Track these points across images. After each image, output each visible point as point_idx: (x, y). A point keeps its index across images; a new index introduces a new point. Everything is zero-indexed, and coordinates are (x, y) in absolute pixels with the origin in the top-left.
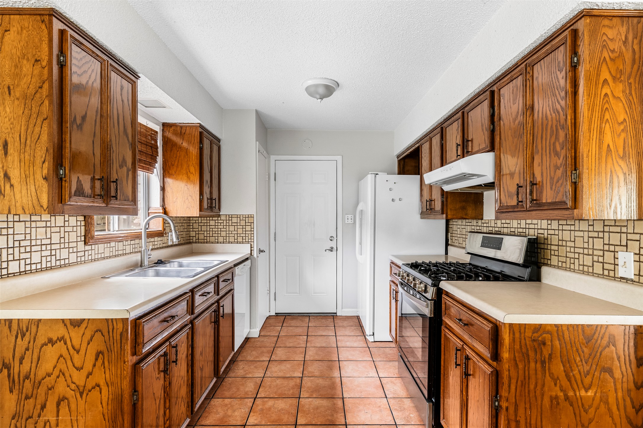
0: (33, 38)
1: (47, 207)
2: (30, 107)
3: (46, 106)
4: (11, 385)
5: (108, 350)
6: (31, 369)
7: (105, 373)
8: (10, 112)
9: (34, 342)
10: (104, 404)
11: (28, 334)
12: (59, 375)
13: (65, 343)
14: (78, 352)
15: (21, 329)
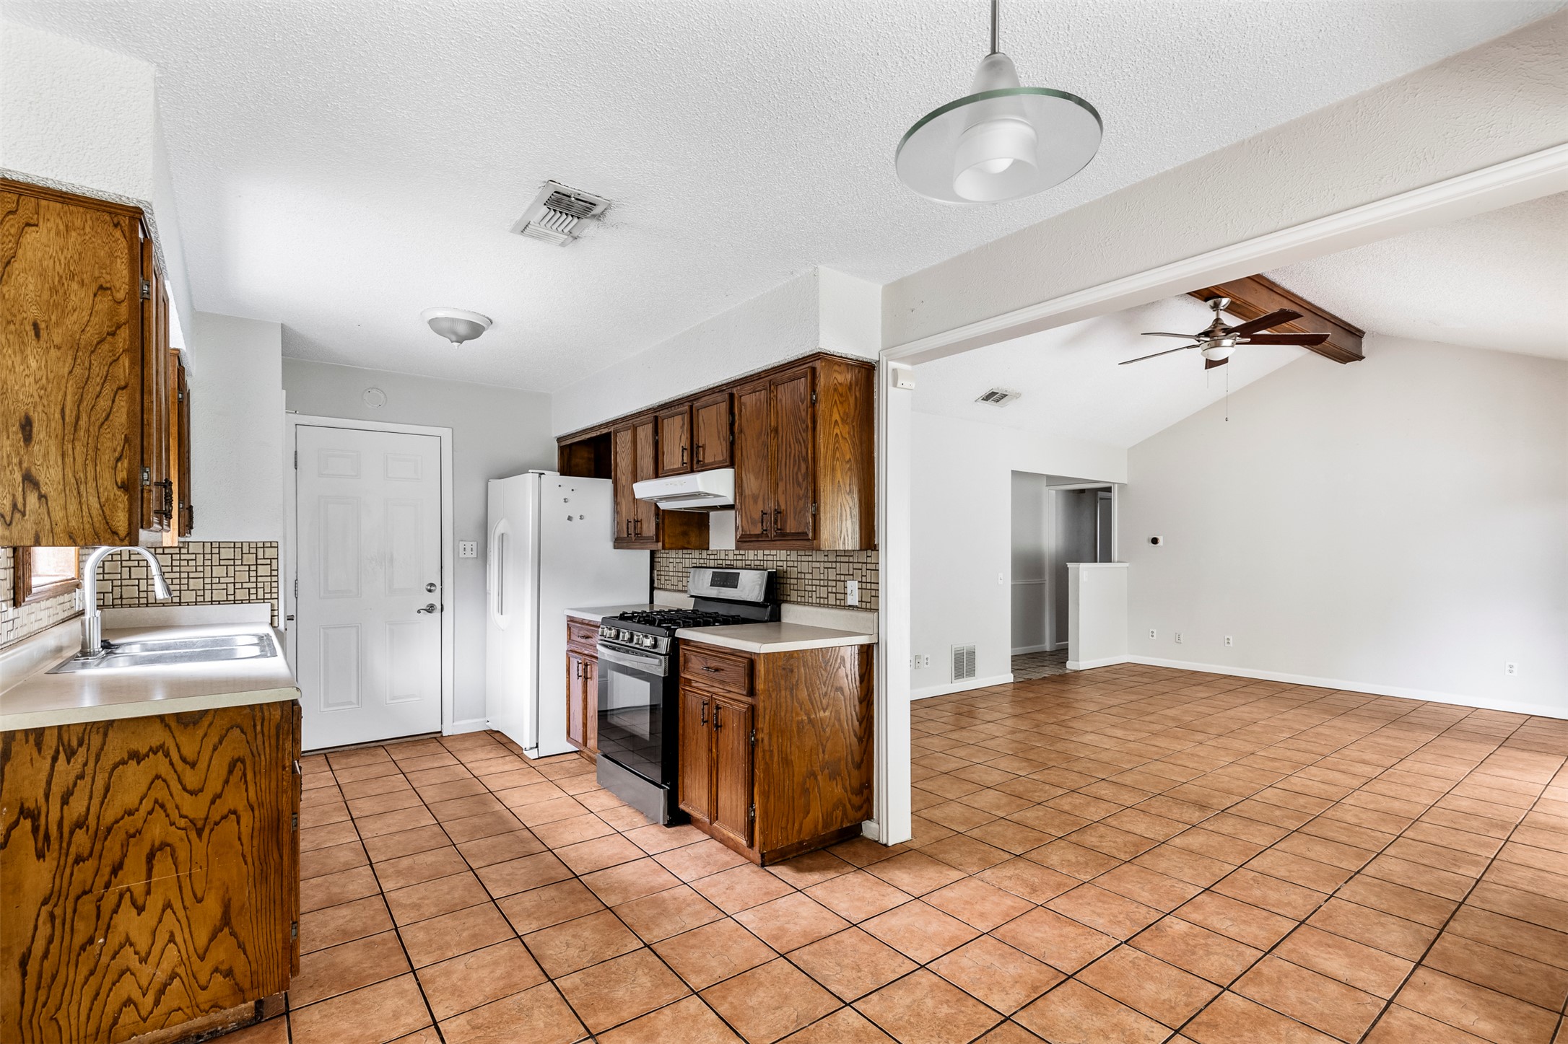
0: (94, 248)
1: (128, 534)
2: (87, 364)
3: (124, 366)
4: (40, 845)
5: (252, 754)
6: (88, 809)
7: (247, 790)
8: (40, 368)
9: (96, 763)
10: (245, 840)
11: (83, 751)
12: (153, 810)
13: (167, 755)
14: (193, 765)
15: (66, 743)
